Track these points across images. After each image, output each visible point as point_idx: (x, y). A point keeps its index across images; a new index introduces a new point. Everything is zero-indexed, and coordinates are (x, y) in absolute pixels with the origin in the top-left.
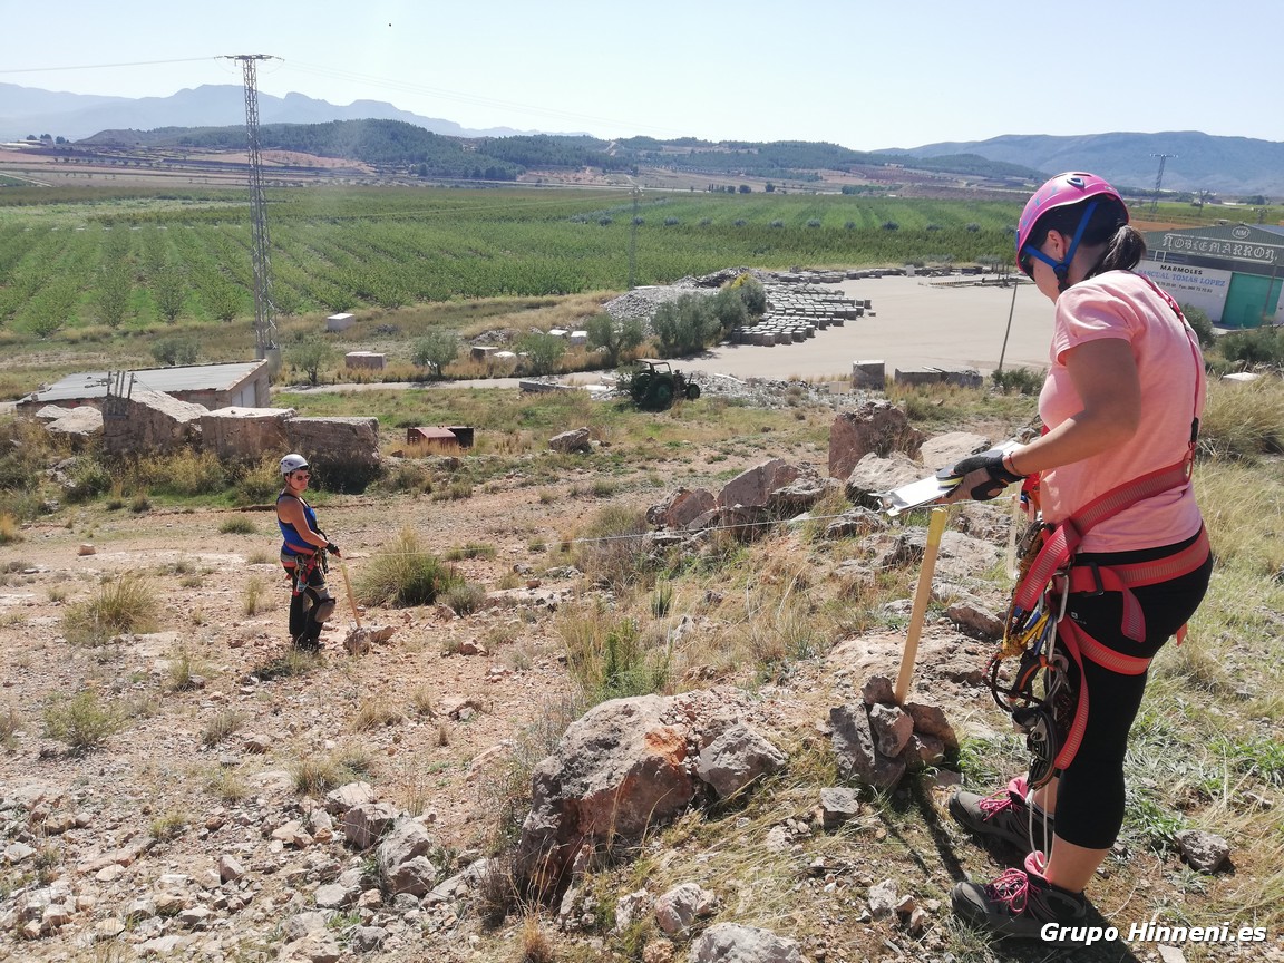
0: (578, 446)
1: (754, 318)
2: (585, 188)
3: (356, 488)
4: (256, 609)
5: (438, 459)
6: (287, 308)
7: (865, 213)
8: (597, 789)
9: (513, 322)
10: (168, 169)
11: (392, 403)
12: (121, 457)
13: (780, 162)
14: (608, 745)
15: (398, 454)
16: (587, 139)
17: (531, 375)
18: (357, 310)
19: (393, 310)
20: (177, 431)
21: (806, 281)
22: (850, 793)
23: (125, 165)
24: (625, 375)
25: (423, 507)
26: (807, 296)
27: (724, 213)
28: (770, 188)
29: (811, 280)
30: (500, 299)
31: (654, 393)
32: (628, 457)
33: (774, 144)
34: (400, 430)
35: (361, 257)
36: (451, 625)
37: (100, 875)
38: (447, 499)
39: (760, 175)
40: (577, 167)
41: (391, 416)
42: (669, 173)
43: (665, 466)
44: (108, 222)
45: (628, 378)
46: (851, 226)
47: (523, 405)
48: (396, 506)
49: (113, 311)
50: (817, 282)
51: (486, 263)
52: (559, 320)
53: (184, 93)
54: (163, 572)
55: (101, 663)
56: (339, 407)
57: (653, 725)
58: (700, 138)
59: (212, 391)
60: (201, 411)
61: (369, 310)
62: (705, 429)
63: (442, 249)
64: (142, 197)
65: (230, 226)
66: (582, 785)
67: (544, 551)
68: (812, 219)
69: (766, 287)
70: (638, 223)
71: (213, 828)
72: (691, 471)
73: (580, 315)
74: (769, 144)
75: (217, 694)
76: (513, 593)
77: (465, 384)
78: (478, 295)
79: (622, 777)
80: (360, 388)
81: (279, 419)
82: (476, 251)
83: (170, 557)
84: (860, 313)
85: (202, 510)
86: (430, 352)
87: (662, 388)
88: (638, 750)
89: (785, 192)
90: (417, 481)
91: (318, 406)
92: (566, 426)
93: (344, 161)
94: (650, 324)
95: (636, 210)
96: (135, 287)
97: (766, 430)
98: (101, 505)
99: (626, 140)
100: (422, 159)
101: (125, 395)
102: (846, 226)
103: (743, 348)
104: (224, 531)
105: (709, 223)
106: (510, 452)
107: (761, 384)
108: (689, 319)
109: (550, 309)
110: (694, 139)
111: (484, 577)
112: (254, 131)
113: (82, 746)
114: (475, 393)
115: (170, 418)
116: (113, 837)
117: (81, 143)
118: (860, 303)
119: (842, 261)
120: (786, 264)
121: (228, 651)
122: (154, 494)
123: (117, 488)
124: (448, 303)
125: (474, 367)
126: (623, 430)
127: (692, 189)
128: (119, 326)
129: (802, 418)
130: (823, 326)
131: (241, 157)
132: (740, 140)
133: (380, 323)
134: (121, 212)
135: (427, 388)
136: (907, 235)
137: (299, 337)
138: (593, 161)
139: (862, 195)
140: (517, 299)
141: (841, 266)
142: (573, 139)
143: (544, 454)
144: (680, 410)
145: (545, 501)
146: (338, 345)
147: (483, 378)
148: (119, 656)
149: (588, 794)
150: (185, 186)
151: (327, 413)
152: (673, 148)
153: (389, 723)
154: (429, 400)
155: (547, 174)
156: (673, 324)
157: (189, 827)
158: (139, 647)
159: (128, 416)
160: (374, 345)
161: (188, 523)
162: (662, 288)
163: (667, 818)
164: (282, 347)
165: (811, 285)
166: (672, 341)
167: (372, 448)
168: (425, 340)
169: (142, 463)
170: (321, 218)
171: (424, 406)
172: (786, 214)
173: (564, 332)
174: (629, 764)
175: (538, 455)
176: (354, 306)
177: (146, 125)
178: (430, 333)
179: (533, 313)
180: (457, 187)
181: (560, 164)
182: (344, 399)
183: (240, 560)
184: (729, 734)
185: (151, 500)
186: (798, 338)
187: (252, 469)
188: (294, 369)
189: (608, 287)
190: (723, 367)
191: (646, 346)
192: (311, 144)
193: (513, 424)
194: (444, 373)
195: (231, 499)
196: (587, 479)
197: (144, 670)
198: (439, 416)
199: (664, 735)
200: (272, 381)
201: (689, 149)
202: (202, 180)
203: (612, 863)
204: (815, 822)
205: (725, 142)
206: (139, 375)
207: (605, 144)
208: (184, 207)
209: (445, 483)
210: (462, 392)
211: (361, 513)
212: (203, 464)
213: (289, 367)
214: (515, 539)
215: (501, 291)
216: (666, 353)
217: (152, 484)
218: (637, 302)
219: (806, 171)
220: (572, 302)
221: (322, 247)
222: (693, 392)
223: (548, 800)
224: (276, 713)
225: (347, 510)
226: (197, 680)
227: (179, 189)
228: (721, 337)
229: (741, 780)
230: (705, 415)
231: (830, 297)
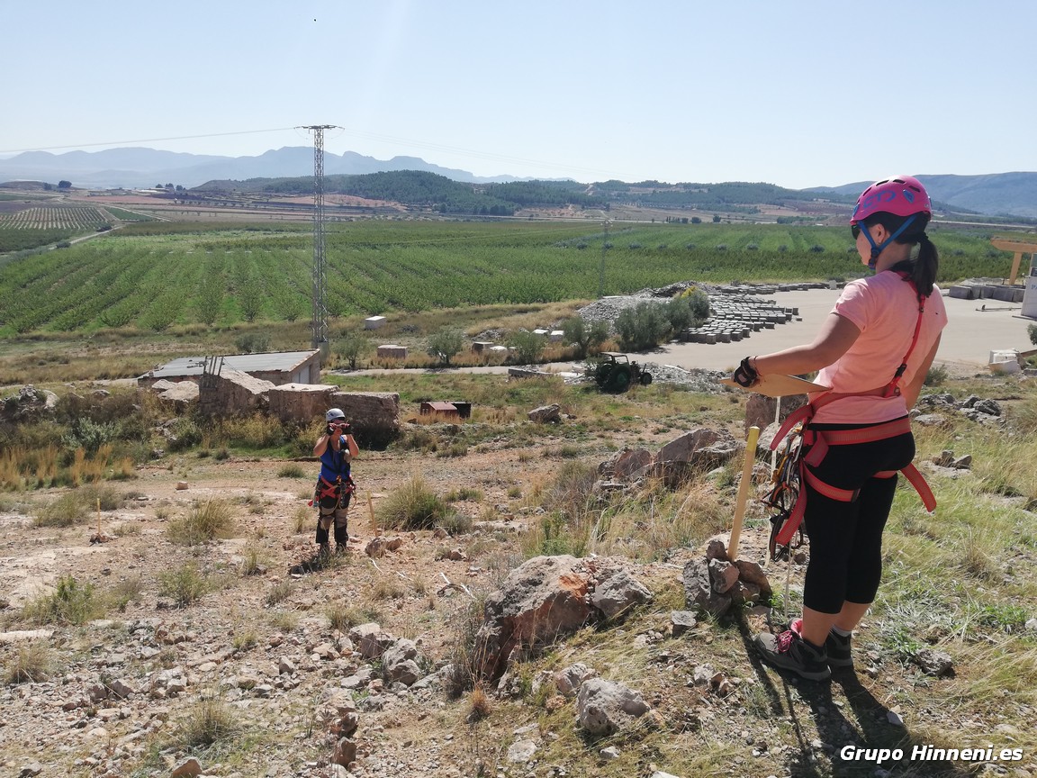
0: (551, 418)
1: (699, 322)
2: (567, 220)
3: (380, 446)
4: (303, 529)
5: (443, 426)
6: (336, 312)
7: (796, 239)
8: (526, 609)
9: (506, 324)
10: (255, 209)
11: (411, 384)
12: (210, 419)
13: (726, 199)
14: (535, 583)
15: (413, 421)
16: (570, 183)
17: (517, 364)
18: (388, 314)
19: (415, 314)
20: (252, 400)
21: (744, 292)
22: (691, 615)
23: (225, 206)
24: (591, 365)
25: (429, 462)
26: (744, 304)
27: (678, 240)
28: (717, 219)
29: (748, 292)
30: (497, 305)
31: (614, 380)
32: (590, 428)
33: (721, 185)
34: (415, 405)
35: (393, 274)
36: (445, 542)
37: (202, 668)
38: (448, 456)
39: (709, 209)
40: (561, 204)
41: (409, 393)
42: (635, 208)
43: (619, 436)
44: (210, 247)
45: (594, 367)
46: (783, 249)
47: (510, 387)
48: (409, 461)
49: (209, 311)
50: (753, 293)
51: (487, 278)
52: (542, 322)
53: (271, 153)
54: (237, 501)
55: (196, 556)
56: (371, 386)
57: (565, 571)
58: (661, 181)
59: (278, 371)
60: (270, 386)
61: (397, 313)
62: (655, 408)
63: (454, 268)
64: (235, 229)
65: (297, 251)
66: (516, 607)
67: (520, 497)
68: (751, 244)
69: (710, 297)
70: (608, 247)
71: (274, 645)
72: (640, 440)
73: (558, 319)
74: (717, 184)
75: (275, 577)
76: (492, 524)
77: (467, 370)
78: (480, 302)
79: (543, 602)
80: (387, 372)
81: (326, 393)
82: (481, 270)
83: (242, 492)
84: (788, 318)
85: (266, 460)
86: (441, 346)
87: (621, 375)
88: (554, 585)
89: (729, 222)
90: (426, 442)
91: (355, 385)
92: (543, 404)
93: (384, 202)
94: (614, 325)
95: (606, 237)
96: (225, 296)
97: (703, 409)
98: (194, 454)
99: (602, 184)
100: (443, 199)
101: (216, 373)
102: (779, 249)
103: (689, 345)
104: (281, 476)
105: (665, 247)
106: (499, 422)
107: (703, 373)
108: (645, 322)
109: (535, 313)
110: (656, 182)
111: (473, 512)
112: (319, 181)
113: (185, 601)
114: (474, 377)
115: (247, 390)
116: (209, 647)
117: (194, 190)
118: (789, 311)
119: (776, 277)
120: (727, 280)
121: (283, 552)
122: (232, 447)
123: (206, 442)
124: (457, 309)
125: (474, 357)
126: (588, 408)
127: (653, 220)
128: (213, 324)
129: (736, 401)
130: (757, 329)
131: (309, 200)
132: (693, 182)
133: (404, 323)
134: (220, 240)
135: (438, 373)
136: (831, 256)
137: (344, 334)
138: (574, 200)
139: (793, 224)
140: (510, 306)
141: (774, 281)
142: (559, 183)
143: (524, 424)
144: (635, 392)
145: (523, 460)
146: (372, 340)
147: (481, 366)
148: (207, 552)
149: (520, 613)
150: (266, 221)
151: (362, 390)
152: (639, 189)
153: (395, 596)
154: (439, 382)
155: (538, 210)
156: (632, 326)
157: (258, 644)
158: (221, 547)
159: (217, 389)
160: (400, 341)
161: (256, 468)
162: (625, 297)
163: (570, 631)
164: (331, 341)
165: (748, 296)
166: (631, 339)
167: (393, 416)
168: (438, 336)
169: (225, 423)
170: (365, 245)
171: (434, 387)
172: (729, 239)
173: (545, 331)
174: (548, 594)
175: (519, 424)
176: (386, 310)
177: (241, 177)
178: (442, 332)
179: (522, 317)
180: (468, 221)
181: (548, 202)
182: (375, 381)
183: (292, 497)
184: (615, 578)
185: (229, 451)
186: (735, 338)
187: (304, 430)
188: (339, 358)
189: (582, 297)
190: (673, 360)
191: (609, 343)
192: (361, 189)
193: (502, 401)
194: (451, 362)
195: (287, 452)
196: (556, 444)
197: (225, 562)
198: (445, 394)
199: (572, 578)
200: (322, 366)
201: (651, 190)
202: (279, 217)
203: (533, 657)
204: (666, 632)
205: (681, 184)
206: (228, 360)
207: (585, 187)
208: (265, 237)
209: (447, 444)
210: (464, 377)
211: (383, 465)
212: (269, 425)
213: (335, 356)
214: (498, 488)
215: (498, 300)
216: (626, 348)
217: (231, 439)
218: (604, 308)
219: (746, 205)
220: (553, 309)
221: (364, 267)
222: (646, 379)
223: (494, 618)
224: (316, 588)
225: (373, 463)
226: (262, 568)
227: (262, 224)
228: (671, 336)
229: (621, 606)
230: (656, 397)
231: (763, 305)
